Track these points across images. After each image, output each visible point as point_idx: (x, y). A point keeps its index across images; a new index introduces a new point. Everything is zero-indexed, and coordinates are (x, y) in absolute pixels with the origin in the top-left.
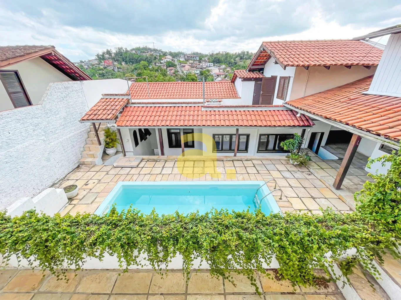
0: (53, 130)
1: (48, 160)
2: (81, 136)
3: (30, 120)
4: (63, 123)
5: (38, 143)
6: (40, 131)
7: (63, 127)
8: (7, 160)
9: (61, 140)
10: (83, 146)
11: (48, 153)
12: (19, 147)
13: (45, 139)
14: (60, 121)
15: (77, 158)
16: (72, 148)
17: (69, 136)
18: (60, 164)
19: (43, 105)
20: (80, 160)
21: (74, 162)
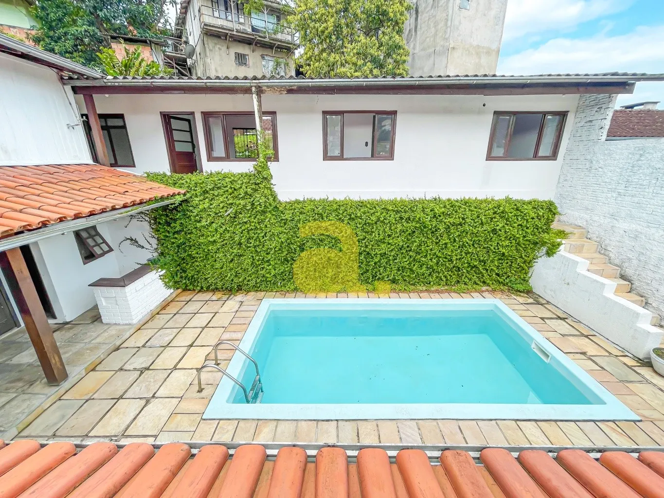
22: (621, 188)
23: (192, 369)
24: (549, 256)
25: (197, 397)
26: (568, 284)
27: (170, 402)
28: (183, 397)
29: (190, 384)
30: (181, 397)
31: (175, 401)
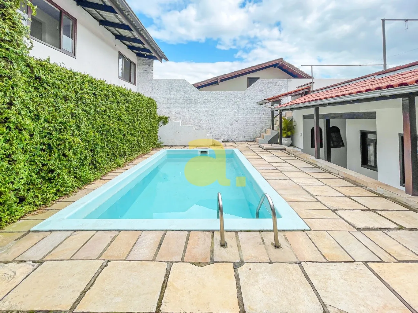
0: (245, 108)
1: (232, 124)
2: (268, 121)
3: (233, 98)
4: (255, 106)
5: (230, 112)
6: (236, 106)
7: (253, 108)
8: (211, 114)
9: (247, 116)
10: (265, 128)
11: (234, 120)
12: (220, 110)
13: (237, 112)
14: (253, 104)
15: (255, 135)
16: (253, 125)
17: (255, 116)
18: (238, 132)
19: (245, 91)
20: (257, 137)
21: (251, 136)
22: (168, 97)
23: (237, 277)
24: (165, 125)
25: (288, 245)
26: (179, 133)
27: (315, 275)
28: (297, 261)
29: (271, 263)
30: (299, 263)
31: (309, 269)
